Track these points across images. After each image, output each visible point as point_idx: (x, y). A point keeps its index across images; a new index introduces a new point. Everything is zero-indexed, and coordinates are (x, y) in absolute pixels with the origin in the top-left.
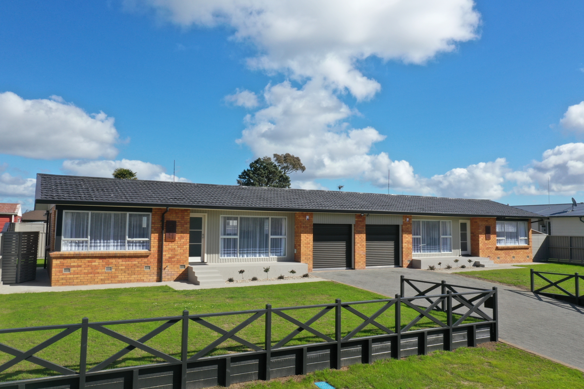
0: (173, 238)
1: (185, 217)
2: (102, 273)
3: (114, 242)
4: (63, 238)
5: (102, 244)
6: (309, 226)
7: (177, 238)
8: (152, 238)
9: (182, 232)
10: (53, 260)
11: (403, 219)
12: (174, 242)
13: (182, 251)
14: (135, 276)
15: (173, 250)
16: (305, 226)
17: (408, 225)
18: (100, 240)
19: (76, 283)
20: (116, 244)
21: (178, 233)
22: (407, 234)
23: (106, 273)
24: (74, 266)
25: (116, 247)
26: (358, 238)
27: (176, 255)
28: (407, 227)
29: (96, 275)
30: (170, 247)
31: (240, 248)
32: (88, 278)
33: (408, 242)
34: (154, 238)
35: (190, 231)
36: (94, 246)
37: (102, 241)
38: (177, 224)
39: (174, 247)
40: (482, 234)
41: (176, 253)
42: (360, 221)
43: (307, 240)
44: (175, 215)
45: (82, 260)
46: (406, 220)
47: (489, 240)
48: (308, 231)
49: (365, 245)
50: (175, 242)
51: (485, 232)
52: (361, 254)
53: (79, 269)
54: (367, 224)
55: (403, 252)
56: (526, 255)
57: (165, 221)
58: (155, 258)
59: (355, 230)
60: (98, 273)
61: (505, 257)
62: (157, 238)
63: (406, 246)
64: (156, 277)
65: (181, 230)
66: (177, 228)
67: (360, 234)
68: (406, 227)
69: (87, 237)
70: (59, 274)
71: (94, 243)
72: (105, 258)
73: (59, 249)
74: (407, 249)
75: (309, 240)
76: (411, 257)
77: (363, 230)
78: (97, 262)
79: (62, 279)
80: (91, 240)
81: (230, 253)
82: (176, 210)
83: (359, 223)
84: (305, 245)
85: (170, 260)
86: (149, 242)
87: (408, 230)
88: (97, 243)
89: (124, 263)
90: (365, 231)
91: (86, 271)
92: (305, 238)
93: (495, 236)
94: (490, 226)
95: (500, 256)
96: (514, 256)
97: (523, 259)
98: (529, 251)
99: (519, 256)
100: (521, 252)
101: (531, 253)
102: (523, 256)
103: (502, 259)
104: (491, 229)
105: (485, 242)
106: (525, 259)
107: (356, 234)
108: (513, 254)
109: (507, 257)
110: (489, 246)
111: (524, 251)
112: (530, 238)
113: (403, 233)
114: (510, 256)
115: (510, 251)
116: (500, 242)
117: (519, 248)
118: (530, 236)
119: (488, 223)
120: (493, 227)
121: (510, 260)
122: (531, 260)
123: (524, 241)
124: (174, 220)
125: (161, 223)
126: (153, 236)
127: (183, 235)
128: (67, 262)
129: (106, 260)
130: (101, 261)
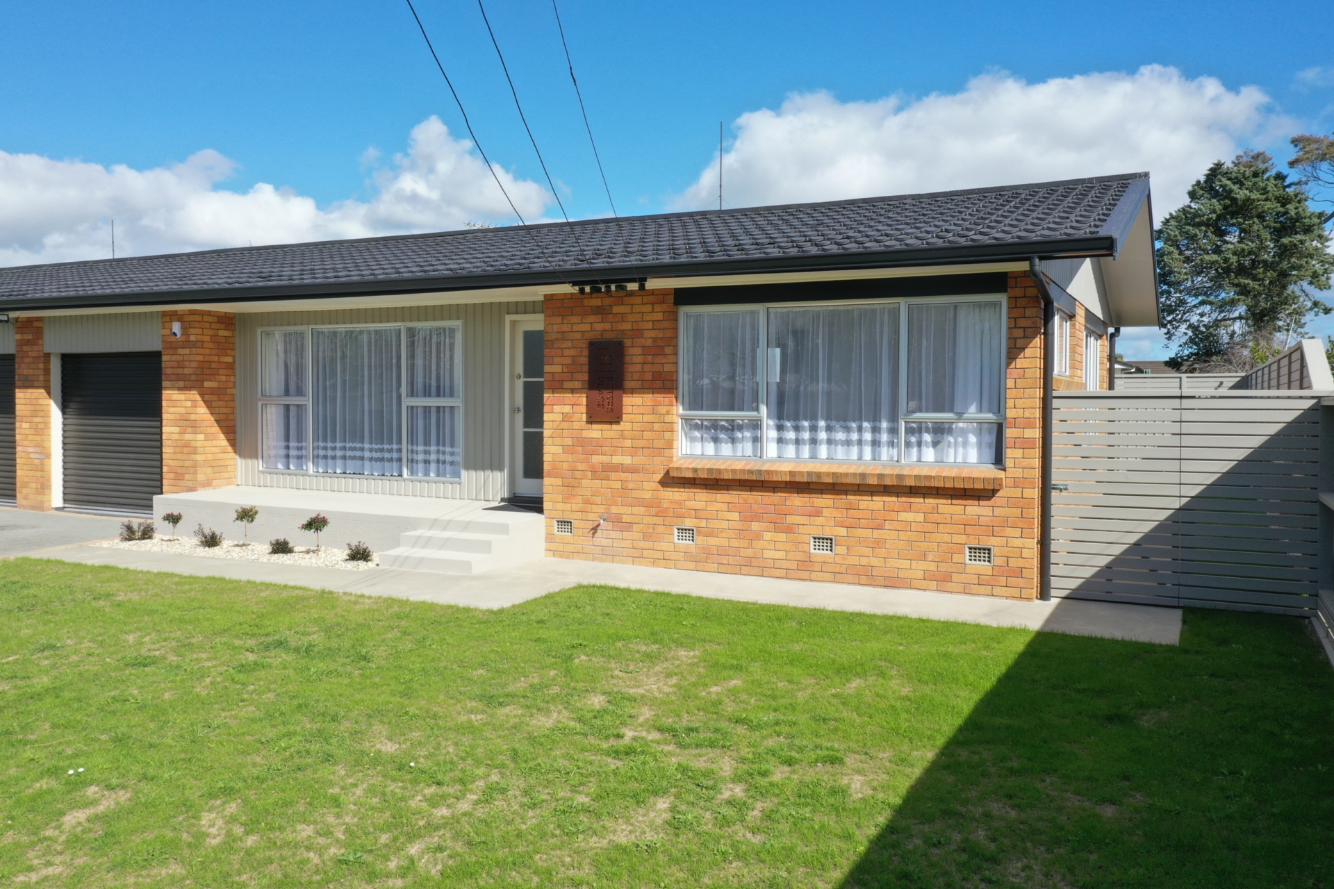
11: (164, 328)
17: (180, 351)
26: (23, 401)
33: (184, 421)
40: (567, 385)
42: (28, 342)
46: (172, 331)
47: (617, 422)
51: (586, 377)
52: (32, 456)
56: (963, 538)
59: (16, 374)
61: (740, 531)
67: (29, 386)
77: (46, 373)
83: (25, 348)
87: (180, 371)
90: (41, 378)
93: (660, 398)
94: (628, 342)
95: (703, 523)
96: (827, 533)
97: (923, 565)
98: (998, 511)
99: (878, 543)
100: (904, 516)
101: (1017, 532)
102: (924, 545)
103: (712, 541)
104: (635, 358)
105: (586, 434)
106: (944, 567)
107: (19, 388)
108: (819, 520)
109: (758, 536)
110: (617, 460)
111: (942, 509)
112: (1011, 413)
113: (165, 384)
114: (789, 530)
115: (797, 500)
116: (733, 440)
117: (873, 481)
118: (1010, 403)
119: (607, 326)
120: (649, 343)
121: (791, 556)
122: (1012, 581)
123: (973, 439)
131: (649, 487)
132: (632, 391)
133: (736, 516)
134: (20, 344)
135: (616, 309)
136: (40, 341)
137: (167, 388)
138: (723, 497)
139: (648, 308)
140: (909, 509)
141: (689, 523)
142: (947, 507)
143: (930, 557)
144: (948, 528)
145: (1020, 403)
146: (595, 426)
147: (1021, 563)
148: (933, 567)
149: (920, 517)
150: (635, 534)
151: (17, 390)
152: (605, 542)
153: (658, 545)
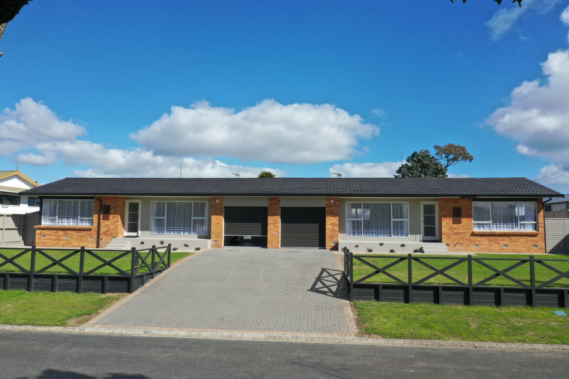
0: (107, 218)
1: (117, 203)
2: (63, 240)
3: (73, 220)
4: (43, 217)
6: (219, 208)
7: (110, 218)
8: (94, 217)
9: (114, 214)
10: (37, 230)
11: (327, 201)
12: (108, 220)
13: (114, 227)
14: (83, 243)
15: (108, 226)
16: (215, 208)
17: (333, 207)
18: (64, 219)
19: (48, 246)
21: (112, 214)
22: (332, 216)
23: (66, 240)
24: (47, 235)
26: (271, 219)
27: (110, 230)
28: (333, 209)
29: (60, 241)
30: (106, 224)
31: (167, 227)
32: (55, 243)
33: (333, 224)
36: (61, 222)
37: (66, 219)
38: (111, 207)
39: (109, 224)
40: (447, 216)
41: (110, 228)
42: (274, 204)
43: (217, 220)
44: (109, 201)
45: (52, 231)
46: (330, 202)
47: (460, 224)
48: (218, 213)
49: (280, 226)
50: (109, 221)
51: (452, 215)
52: (274, 234)
53: (50, 236)
55: (327, 234)
56: (532, 244)
57: (103, 205)
58: (96, 231)
59: (268, 212)
61: (488, 244)
62: (97, 217)
63: (330, 228)
64: (96, 245)
65: (114, 212)
66: (111, 210)
67: (273, 216)
68: (330, 209)
69: (56, 217)
70: (39, 239)
71: (61, 220)
72: (65, 230)
73: (40, 224)
74: (332, 231)
75: (219, 220)
76: (337, 239)
77: (277, 212)
78: (60, 233)
79: (41, 242)
80: (58, 218)
81: (159, 231)
82: (110, 197)
84: (215, 225)
85: (105, 233)
86: (93, 220)
87: (333, 212)
89: (76, 234)
90: (280, 213)
91: (54, 238)
92: (215, 219)
93: (469, 219)
94: (462, 208)
95: (480, 243)
96: (506, 244)
97: (525, 249)
98: (538, 238)
99: (517, 245)
100: (521, 240)
101: (542, 242)
102: (525, 245)
103: (482, 246)
104: (463, 211)
105: (452, 226)
106: (529, 249)
107: (269, 216)
108: (505, 241)
109: (493, 245)
110: (460, 231)
111: (528, 238)
112: (539, 222)
113: (326, 215)
114: (499, 244)
115: (500, 238)
116: (483, 227)
117: (516, 234)
118: (539, 220)
119: (457, 205)
120: (467, 208)
121: (499, 248)
122: (541, 250)
123: (531, 226)
124: (109, 204)
125: (99, 207)
126: (94, 215)
127: (115, 215)
128: (44, 232)
129: (65, 232)
130: (63, 232)
131: (468, 236)
132: (463, 218)
133: (487, 241)
134: (270, 204)
135: (459, 201)
136: (279, 204)
137: (327, 216)
138: (484, 238)
139: (467, 201)
140: (522, 238)
141: (477, 243)
142: (529, 238)
143: (526, 247)
144: (529, 242)
145: (541, 220)
146: (454, 225)
147: (542, 247)
148: (527, 249)
149: (524, 240)
150: (465, 246)
151: (268, 216)
152: (458, 248)
153: (470, 248)
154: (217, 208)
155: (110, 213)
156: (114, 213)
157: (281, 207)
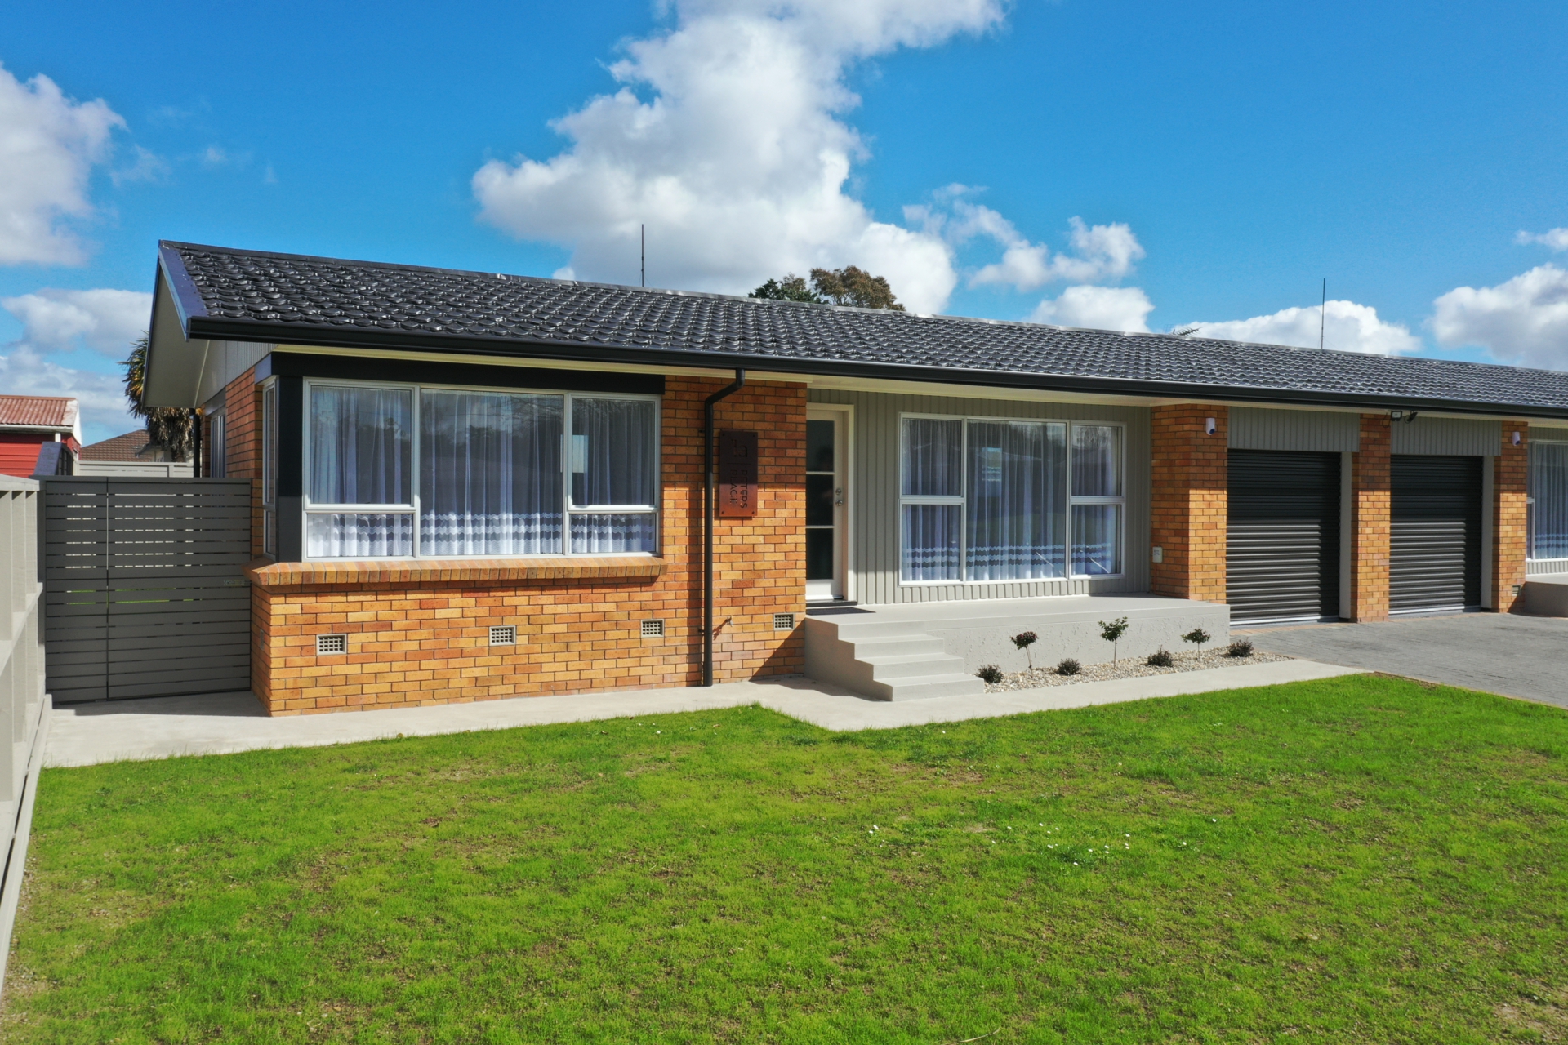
0: (745, 506)
1: (790, 418)
2: (477, 653)
3: (516, 522)
4: (308, 504)
5: (469, 530)
6: (1214, 456)
7: (760, 504)
8: (667, 504)
9: (780, 481)
10: (274, 600)
11: (1503, 436)
12: (749, 518)
13: (780, 557)
14: (606, 664)
15: (746, 552)
16: (1200, 456)
17: (1516, 458)
18: (461, 511)
19: (373, 700)
20: (523, 529)
21: (765, 485)
22: (1514, 492)
23: (491, 652)
24: (361, 627)
25: (523, 542)
26: (1366, 505)
28: (1514, 464)
29: (453, 663)
30: (738, 540)
31: (969, 545)
32: (420, 675)
33: (1515, 520)
34: (676, 500)
35: (808, 476)
36: (438, 537)
37: (468, 517)
38: (762, 443)
39: (752, 539)
41: (759, 565)
42: (1375, 441)
43: (1207, 512)
44: (751, 408)
45: (391, 597)
46: (1511, 439)
48: (1213, 477)
49: (1388, 530)
50: (754, 521)
52: (1376, 563)
53: (384, 636)
54: (1395, 452)
55: (1502, 558)
57: (715, 433)
58: (683, 587)
59: (1356, 473)
60: (462, 653)
62: (686, 504)
63: (1510, 534)
64: (684, 668)
65: (776, 470)
66: (762, 460)
67: (1373, 490)
68: (1511, 463)
69: (407, 499)
70: (299, 661)
71: (438, 523)
72: (489, 590)
73: (293, 552)
74: (1512, 546)
75: (1213, 512)
76: (1523, 573)
78: (456, 606)
79: (316, 682)
80: (425, 510)
81: (933, 564)
83: (1371, 447)
84: (1200, 533)
85: (737, 594)
87: (1514, 475)
88: (448, 523)
89: (561, 609)
90: (1388, 480)
91: (414, 646)
92: (1202, 505)
107: (1363, 490)
113: (1502, 488)
124: (747, 426)
125: (698, 442)
126: (669, 493)
127: (781, 491)
128: (332, 607)
129: (489, 599)
130: (472, 601)
134: (1365, 443)
137: (1504, 491)
151: (1360, 493)
154: (1208, 456)
155: (761, 479)
156: (777, 475)
157: (1393, 457)
